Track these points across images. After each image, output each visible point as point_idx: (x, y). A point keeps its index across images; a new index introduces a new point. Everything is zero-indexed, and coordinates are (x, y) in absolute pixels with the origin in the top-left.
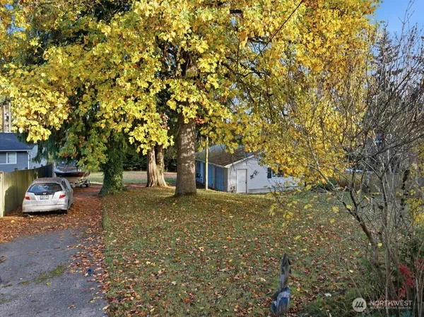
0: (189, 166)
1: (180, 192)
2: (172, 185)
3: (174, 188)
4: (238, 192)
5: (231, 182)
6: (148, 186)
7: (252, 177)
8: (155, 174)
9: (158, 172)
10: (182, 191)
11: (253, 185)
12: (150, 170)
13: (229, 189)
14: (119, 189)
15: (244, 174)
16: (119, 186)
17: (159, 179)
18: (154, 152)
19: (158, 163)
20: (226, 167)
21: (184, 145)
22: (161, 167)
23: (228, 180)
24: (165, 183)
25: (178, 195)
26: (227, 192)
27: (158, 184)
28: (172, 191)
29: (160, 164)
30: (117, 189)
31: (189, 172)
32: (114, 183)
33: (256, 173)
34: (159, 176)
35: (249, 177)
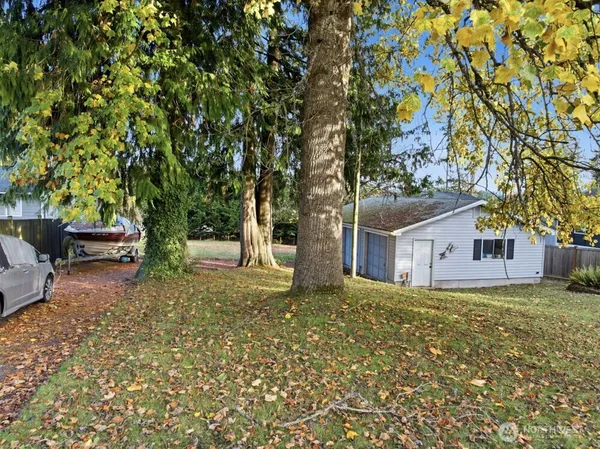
0: (328, 220)
1: (305, 284)
2: (287, 266)
3: (291, 271)
4: (415, 283)
5: (401, 265)
6: (241, 264)
7: (443, 255)
8: (255, 242)
9: (262, 240)
10: (309, 282)
11: (445, 271)
12: (246, 236)
13: (397, 278)
14: (175, 269)
15: (427, 250)
16: (175, 263)
17: (262, 253)
18: (254, 200)
19: (260, 221)
20: (395, 233)
21: (318, 166)
22: (267, 229)
23: (396, 260)
24: (274, 261)
25: (297, 291)
26: (394, 283)
27: (260, 262)
28: (286, 278)
29: (265, 225)
30: (170, 268)
31: (329, 235)
32: (165, 256)
33: (450, 248)
34: (263, 248)
35: (437, 257)
